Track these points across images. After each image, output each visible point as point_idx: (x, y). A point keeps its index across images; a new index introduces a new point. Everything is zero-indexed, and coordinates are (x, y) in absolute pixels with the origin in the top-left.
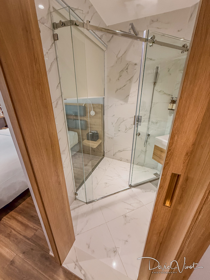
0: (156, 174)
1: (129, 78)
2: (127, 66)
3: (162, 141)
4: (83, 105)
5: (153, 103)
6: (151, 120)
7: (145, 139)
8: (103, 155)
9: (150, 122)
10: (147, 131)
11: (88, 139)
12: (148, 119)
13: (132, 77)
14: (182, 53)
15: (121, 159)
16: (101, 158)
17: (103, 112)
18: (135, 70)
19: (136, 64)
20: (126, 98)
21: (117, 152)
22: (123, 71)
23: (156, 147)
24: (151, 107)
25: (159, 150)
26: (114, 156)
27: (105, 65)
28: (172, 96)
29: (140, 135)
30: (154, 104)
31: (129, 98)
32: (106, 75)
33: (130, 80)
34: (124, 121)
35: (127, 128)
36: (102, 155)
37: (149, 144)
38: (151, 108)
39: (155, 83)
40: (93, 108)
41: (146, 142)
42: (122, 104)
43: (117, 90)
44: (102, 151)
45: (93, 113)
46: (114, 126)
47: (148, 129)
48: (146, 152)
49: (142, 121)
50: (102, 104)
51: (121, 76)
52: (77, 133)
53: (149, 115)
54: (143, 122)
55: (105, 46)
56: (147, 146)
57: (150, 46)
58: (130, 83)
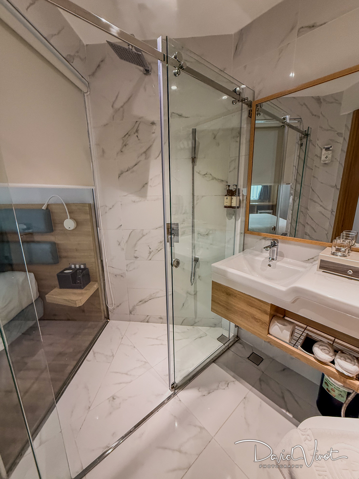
0: (221, 338)
1: (145, 150)
2: (137, 125)
3: (225, 271)
4: (44, 208)
5: (195, 197)
6: (196, 229)
7: (191, 270)
8: (105, 318)
9: (196, 234)
10: (192, 251)
11: (62, 286)
12: (191, 228)
13: (149, 148)
14: (233, 103)
15: (148, 318)
16: (101, 324)
17: (94, 220)
18: (154, 135)
19: (153, 123)
20: (142, 188)
21: (137, 305)
22: (129, 135)
23: (216, 286)
24: (193, 205)
25: (223, 292)
26: (131, 315)
27: (89, 122)
28: (227, 182)
29: (180, 265)
30: (198, 199)
31: (149, 188)
32: (93, 143)
33: (145, 152)
34: (144, 236)
35: (151, 250)
36: (103, 317)
37: (199, 277)
38: (193, 208)
39: (194, 160)
40: (69, 213)
41: (194, 276)
42: (134, 202)
43: (122, 173)
44: (103, 308)
45: (69, 224)
46: (123, 249)
47: (194, 247)
48: (195, 294)
49: (180, 233)
50: (91, 202)
51: (125, 145)
52: (32, 274)
53: (191, 220)
54: (182, 235)
55: (85, 84)
56: (196, 283)
57: (175, 75)
58: (145, 159)
